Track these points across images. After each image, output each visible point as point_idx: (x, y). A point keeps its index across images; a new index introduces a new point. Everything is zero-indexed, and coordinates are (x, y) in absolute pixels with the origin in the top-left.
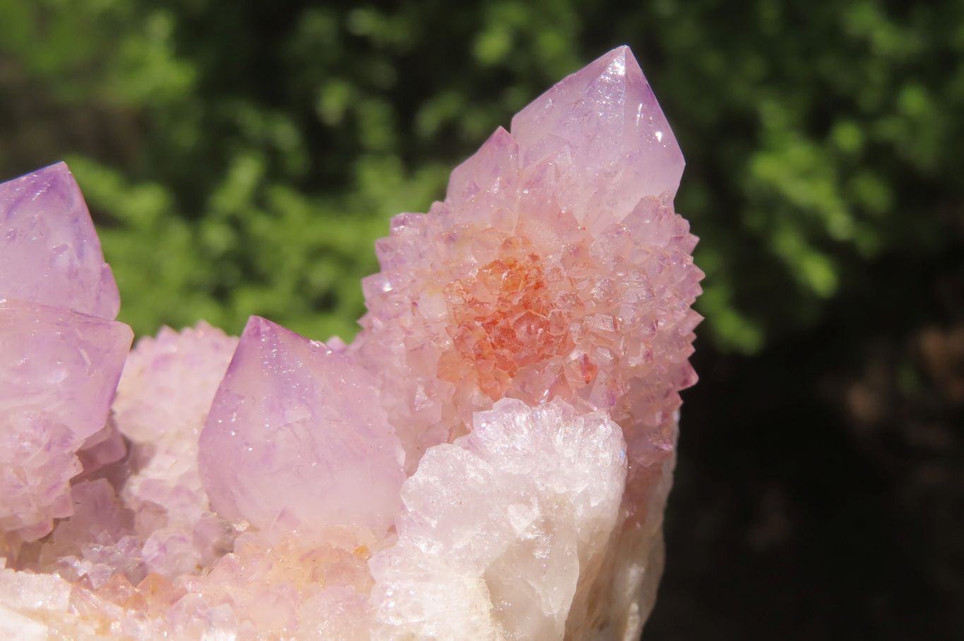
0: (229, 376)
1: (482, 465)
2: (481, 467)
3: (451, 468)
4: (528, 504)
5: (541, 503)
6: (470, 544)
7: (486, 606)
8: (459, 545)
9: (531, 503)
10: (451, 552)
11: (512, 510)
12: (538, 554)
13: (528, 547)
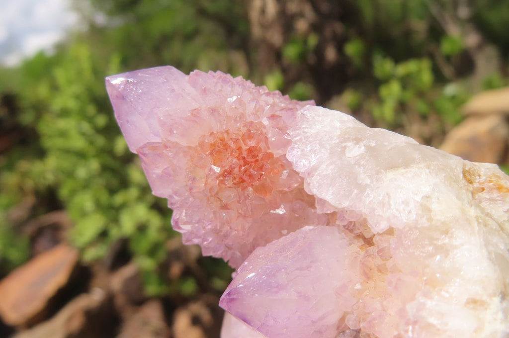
0: (252, 324)
1: (323, 167)
2: (325, 167)
3: (325, 181)
4: (345, 147)
5: (345, 142)
6: (367, 175)
7: (402, 170)
8: (368, 181)
9: (345, 146)
10: (372, 185)
11: (348, 155)
12: (373, 144)
13: (369, 148)
